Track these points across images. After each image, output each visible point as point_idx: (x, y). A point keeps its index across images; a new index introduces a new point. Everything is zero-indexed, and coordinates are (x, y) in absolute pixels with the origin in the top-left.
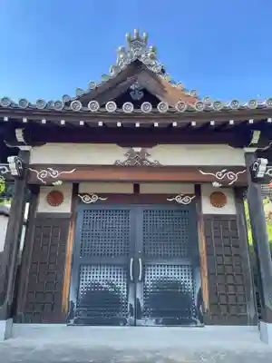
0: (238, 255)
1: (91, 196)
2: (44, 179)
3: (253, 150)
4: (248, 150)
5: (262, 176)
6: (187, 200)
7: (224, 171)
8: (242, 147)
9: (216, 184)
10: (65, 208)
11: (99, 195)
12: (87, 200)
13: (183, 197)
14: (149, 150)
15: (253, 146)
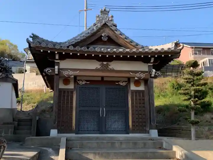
0: (144, 107)
1: (82, 81)
2: (66, 75)
3: (152, 64)
4: (149, 64)
5: (153, 76)
6: (124, 84)
7: (139, 73)
8: (147, 63)
9: (136, 78)
10: (71, 86)
11: (87, 81)
12: (80, 83)
13: (122, 82)
14: (110, 63)
15: (151, 63)
